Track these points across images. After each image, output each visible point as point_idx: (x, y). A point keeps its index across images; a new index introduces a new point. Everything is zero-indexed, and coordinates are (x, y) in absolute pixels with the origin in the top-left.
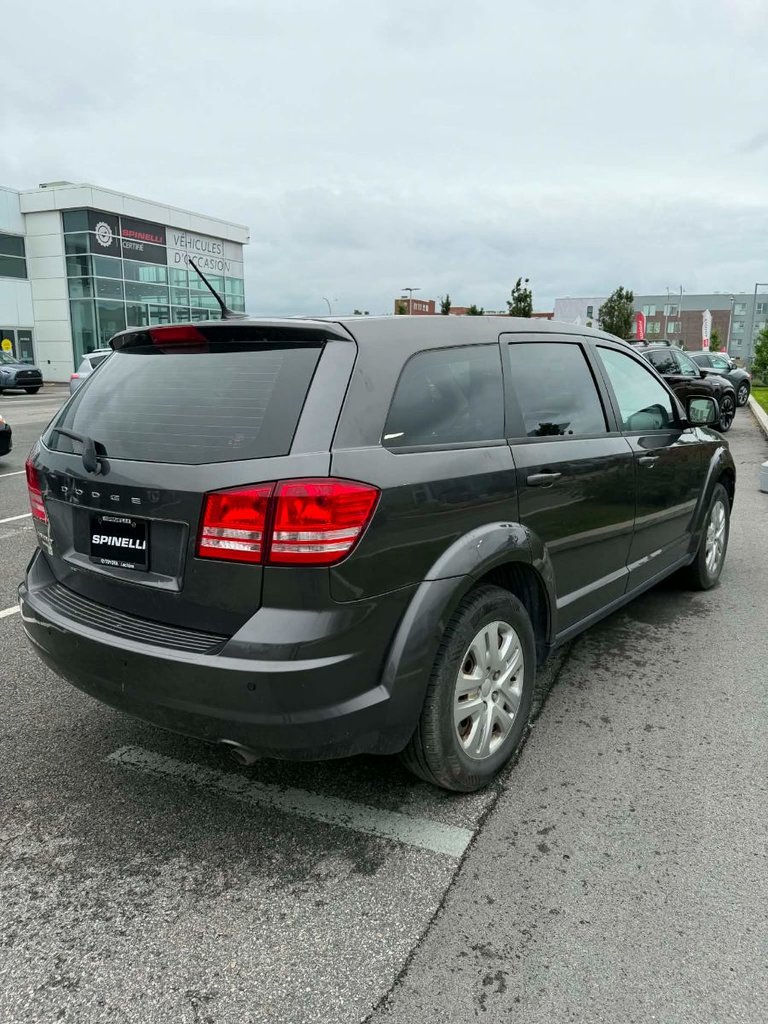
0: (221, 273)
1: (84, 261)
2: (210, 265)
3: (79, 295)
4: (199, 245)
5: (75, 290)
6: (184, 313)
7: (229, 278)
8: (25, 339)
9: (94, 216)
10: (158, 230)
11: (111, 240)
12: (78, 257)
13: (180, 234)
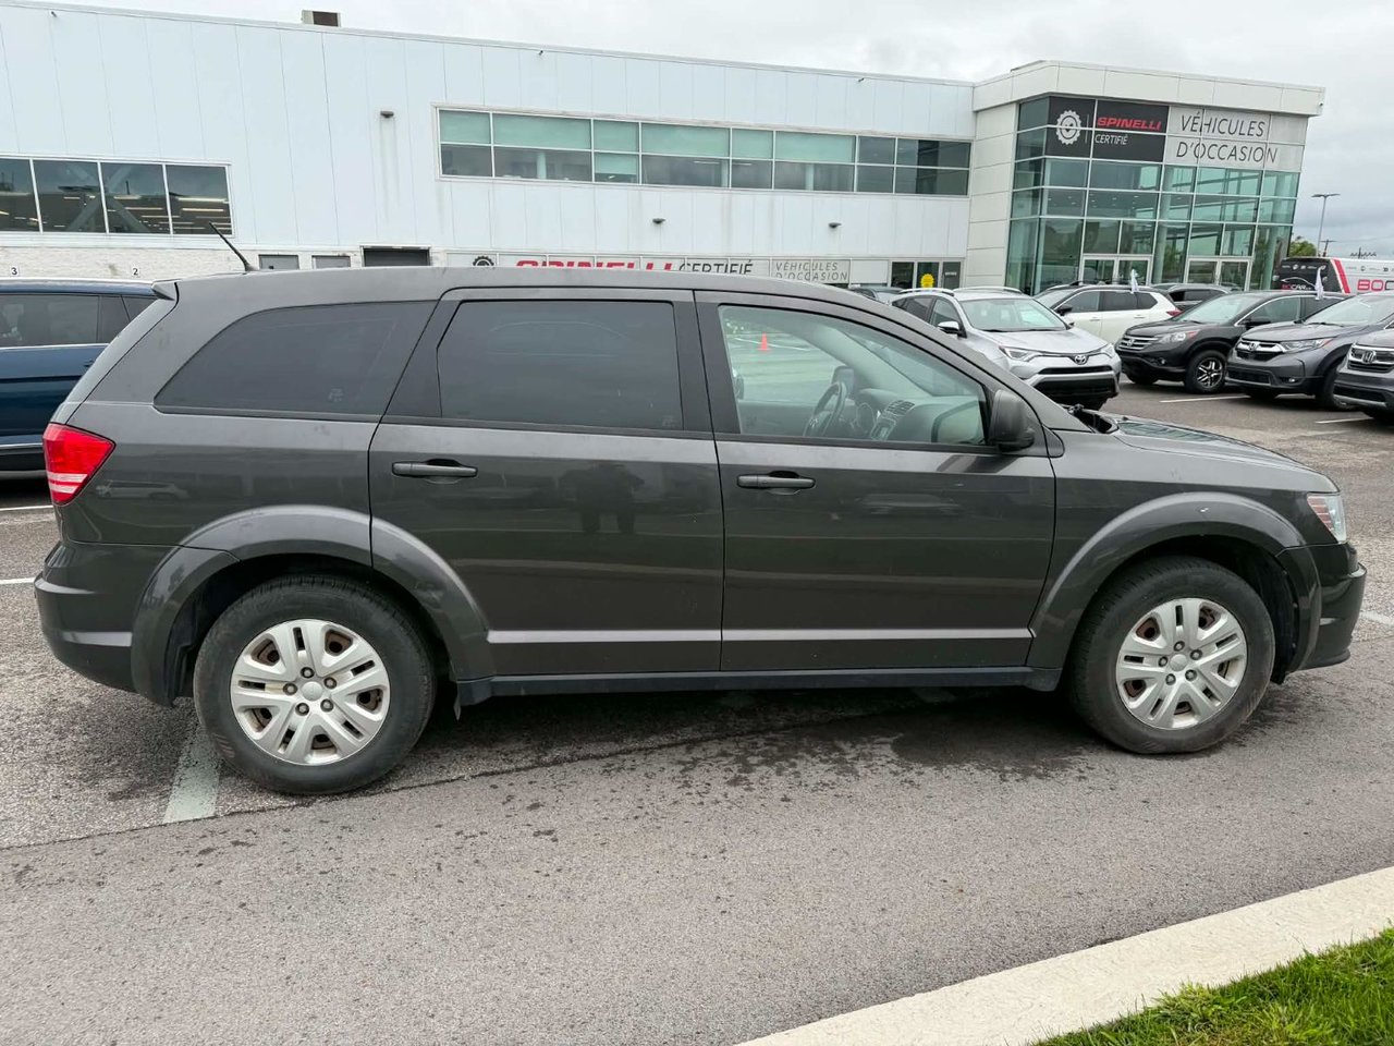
0: (1258, 166)
1: (1037, 166)
2: (1239, 155)
3: (1025, 214)
4: (1224, 127)
5: (1021, 206)
6: (1181, 231)
7: (1270, 173)
8: (953, 274)
9: (1058, 103)
10: (1155, 113)
11: (1078, 134)
12: (1031, 162)
13: (1194, 113)
